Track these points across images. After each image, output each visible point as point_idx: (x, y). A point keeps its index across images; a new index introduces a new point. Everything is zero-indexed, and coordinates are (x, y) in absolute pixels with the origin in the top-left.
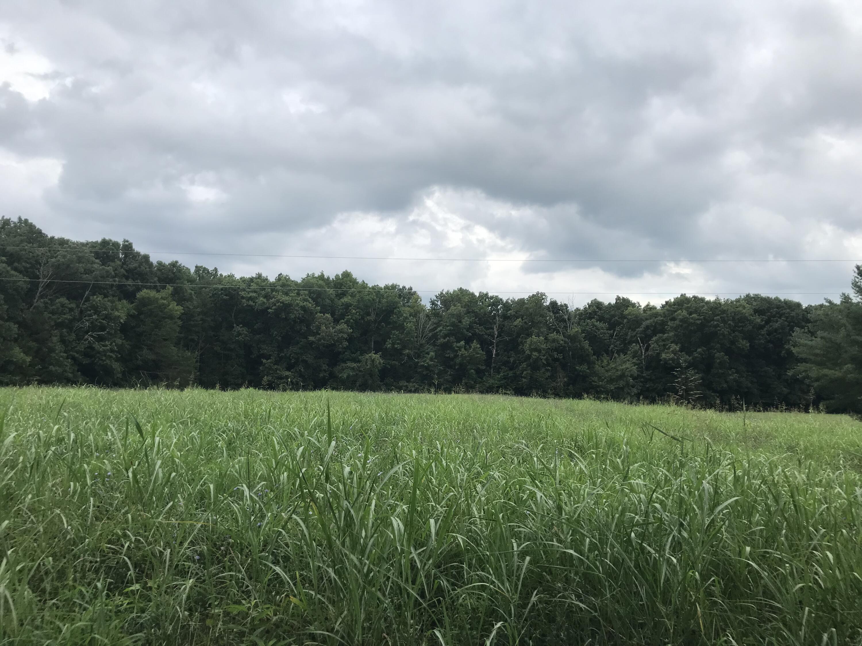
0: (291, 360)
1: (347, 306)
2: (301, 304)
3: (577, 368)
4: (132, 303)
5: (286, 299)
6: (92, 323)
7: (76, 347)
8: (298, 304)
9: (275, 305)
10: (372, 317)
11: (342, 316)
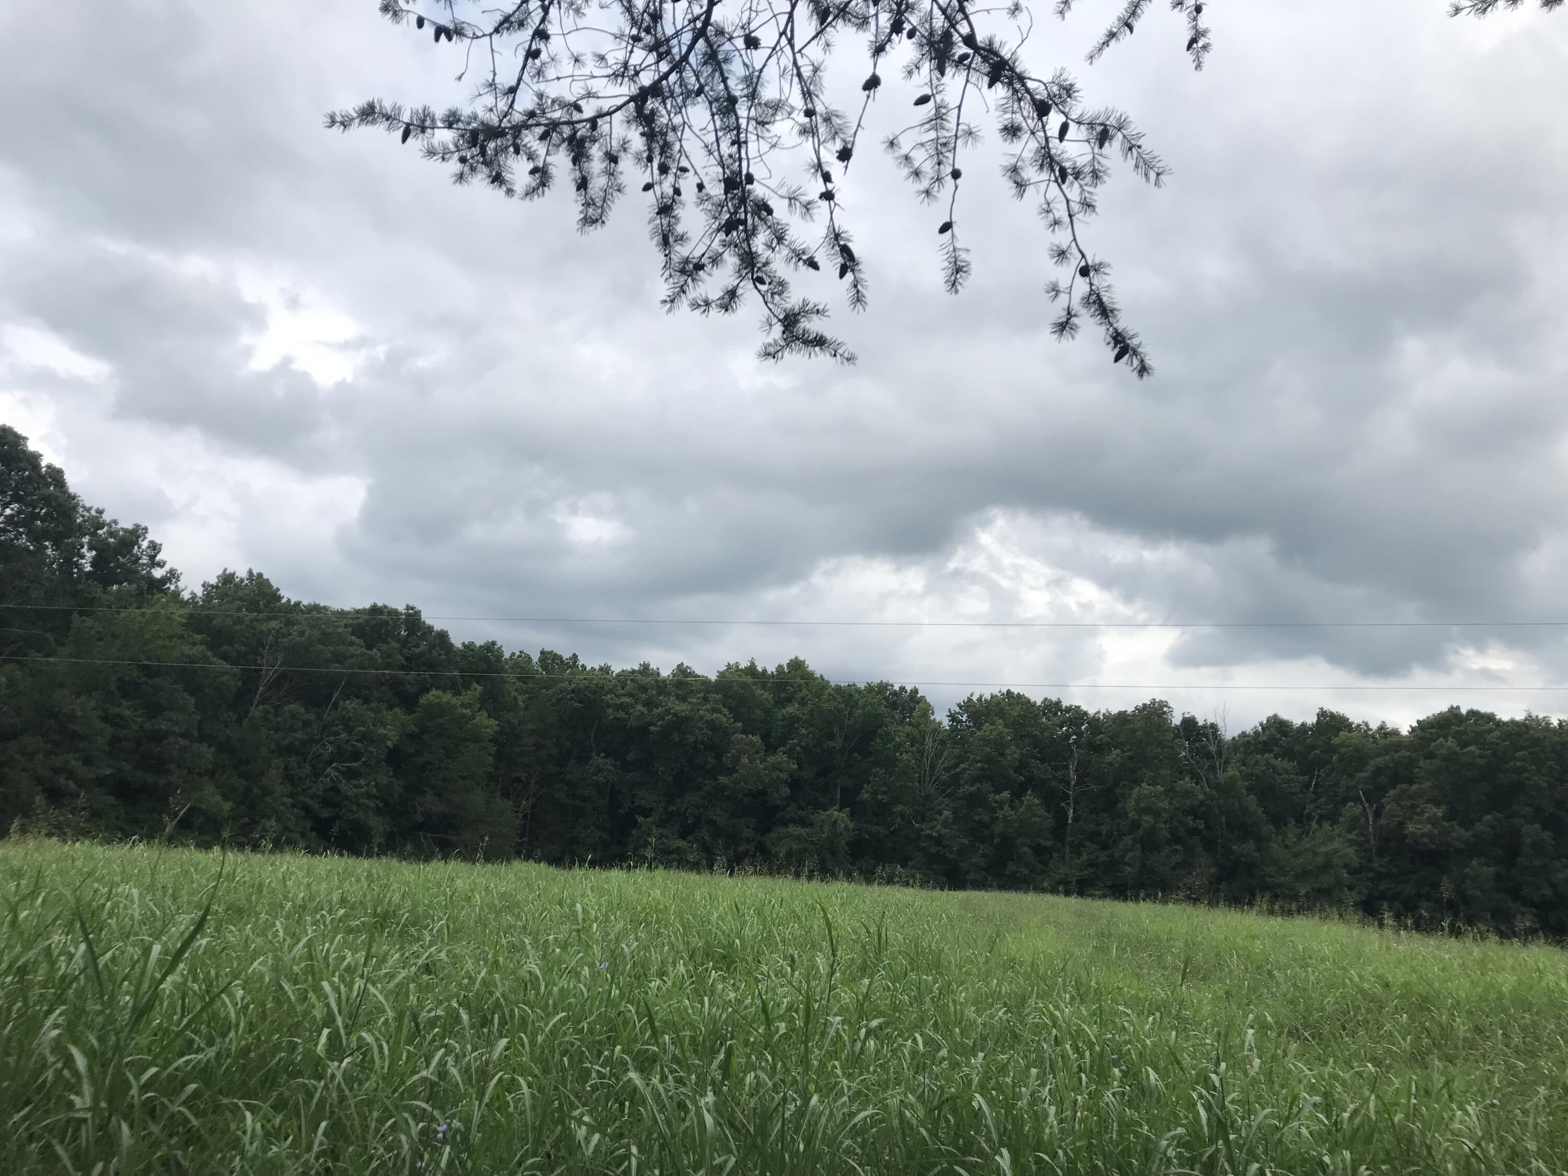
0: (687, 818)
1: (792, 721)
2: (708, 716)
3: (1235, 847)
4: (410, 714)
5: (681, 708)
6: (339, 747)
7: (311, 788)
8: (702, 717)
9: (663, 719)
10: (837, 743)
11: (783, 740)
